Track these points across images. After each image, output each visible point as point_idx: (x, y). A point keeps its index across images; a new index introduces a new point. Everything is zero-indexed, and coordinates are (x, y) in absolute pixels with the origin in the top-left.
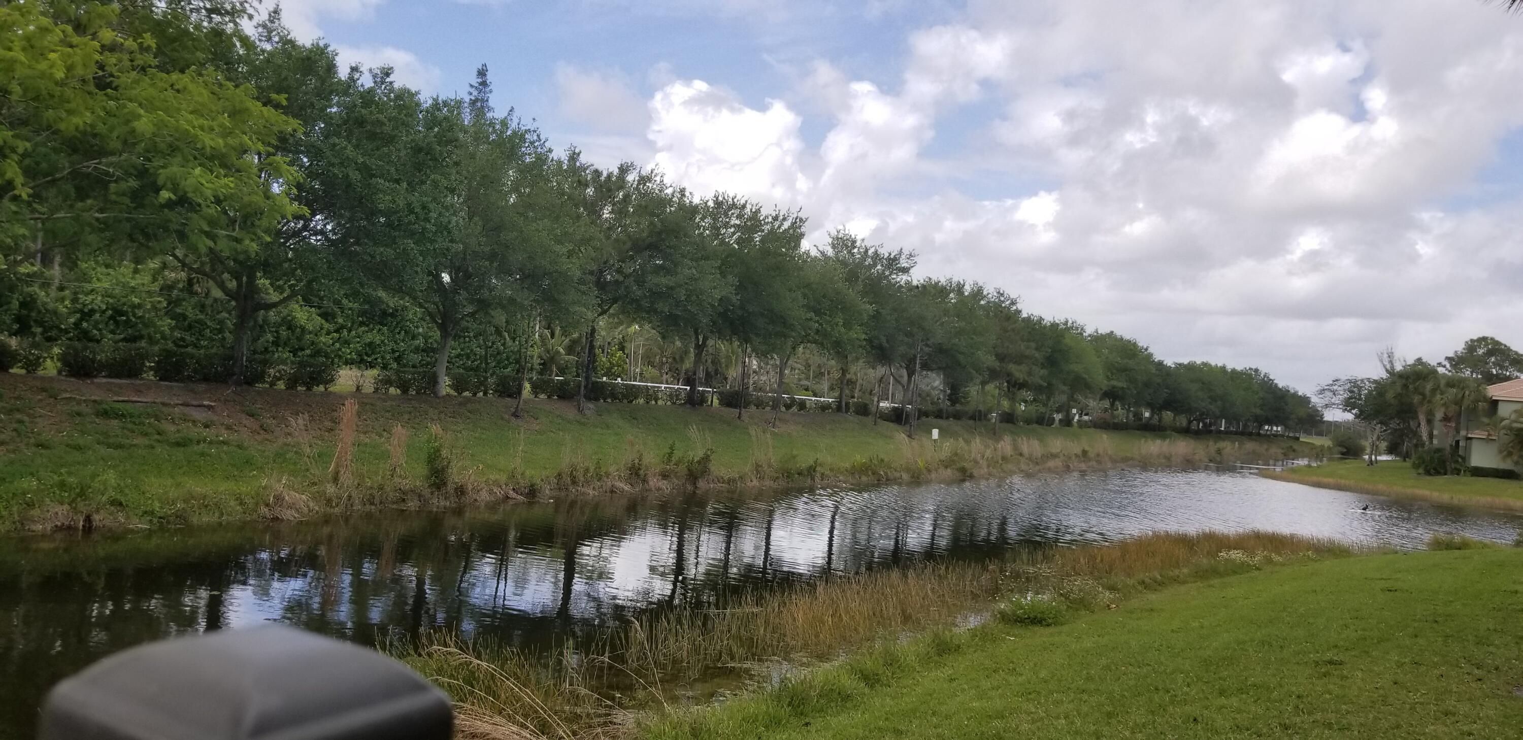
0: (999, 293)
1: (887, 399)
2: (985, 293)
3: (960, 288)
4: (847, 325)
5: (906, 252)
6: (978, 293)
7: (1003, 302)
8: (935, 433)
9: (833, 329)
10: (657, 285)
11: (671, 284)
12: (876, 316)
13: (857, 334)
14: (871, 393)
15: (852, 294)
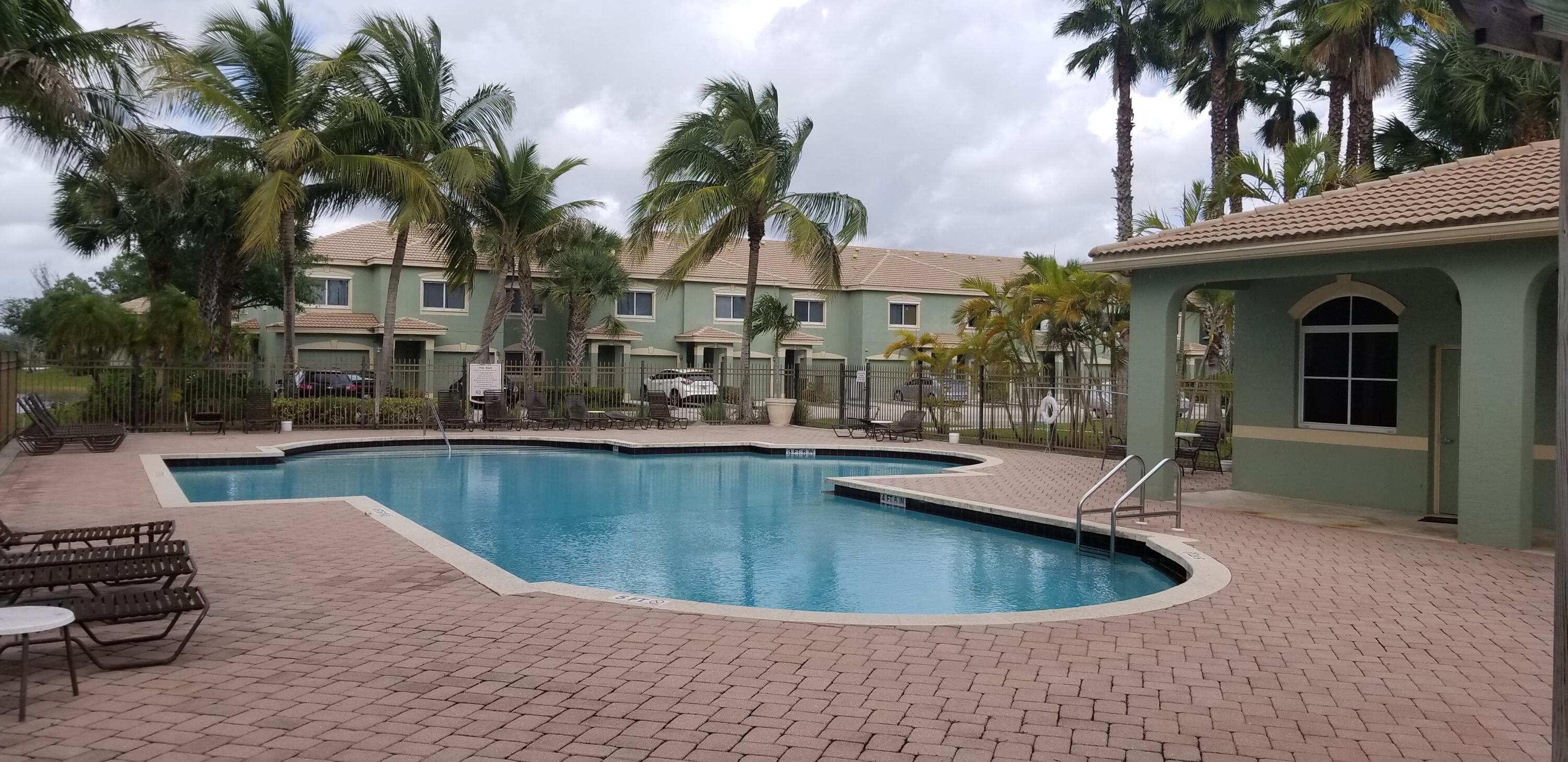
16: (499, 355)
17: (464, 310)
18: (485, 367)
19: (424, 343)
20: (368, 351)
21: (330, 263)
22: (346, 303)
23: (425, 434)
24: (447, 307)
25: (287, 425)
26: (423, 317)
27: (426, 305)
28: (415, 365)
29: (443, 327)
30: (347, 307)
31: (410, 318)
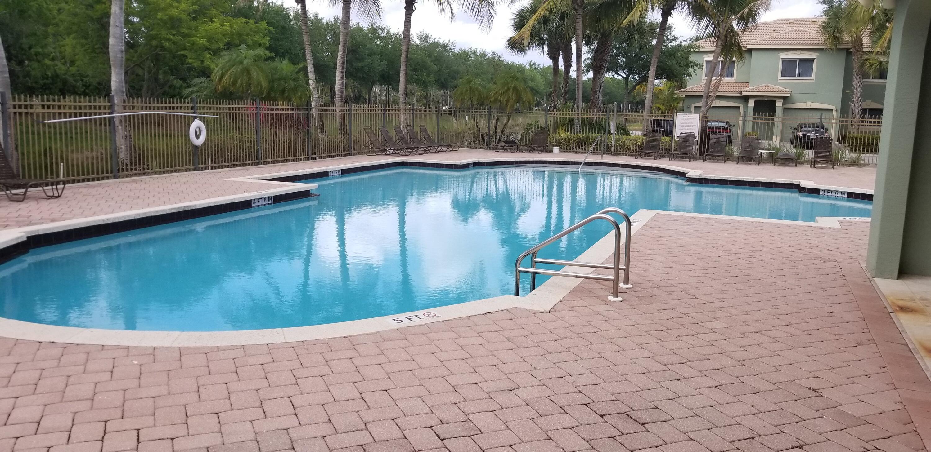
0: (493, 53)
1: (447, 105)
2: (486, 54)
3: (475, 53)
4: (428, 75)
5: (451, 41)
6: (483, 54)
7: (495, 57)
8: (467, 118)
9: (422, 77)
10: (357, 66)
11: (362, 66)
12: (439, 70)
13: (432, 79)
14: (438, 103)
15: (429, 63)
16: (836, 110)
17: (811, 78)
18: (687, 116)
19: (775, 102)
20: (739, 107)
21: (701, 49)
22: (732, 76)
23: (602, 159)
24: (799, 76)
25: (556, 149)
26: (780, 84)
27: (783, 75)
28: (771, 117)
29: (789, 90)
30: (733, 78)
31: (769, 85)
